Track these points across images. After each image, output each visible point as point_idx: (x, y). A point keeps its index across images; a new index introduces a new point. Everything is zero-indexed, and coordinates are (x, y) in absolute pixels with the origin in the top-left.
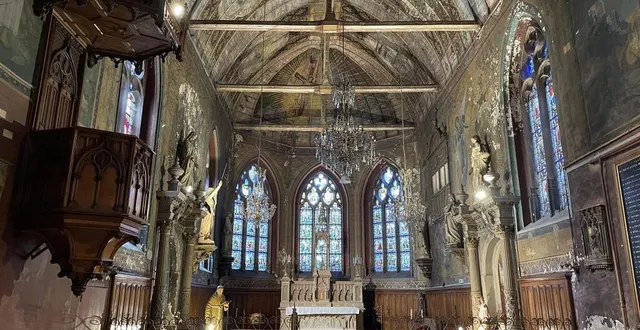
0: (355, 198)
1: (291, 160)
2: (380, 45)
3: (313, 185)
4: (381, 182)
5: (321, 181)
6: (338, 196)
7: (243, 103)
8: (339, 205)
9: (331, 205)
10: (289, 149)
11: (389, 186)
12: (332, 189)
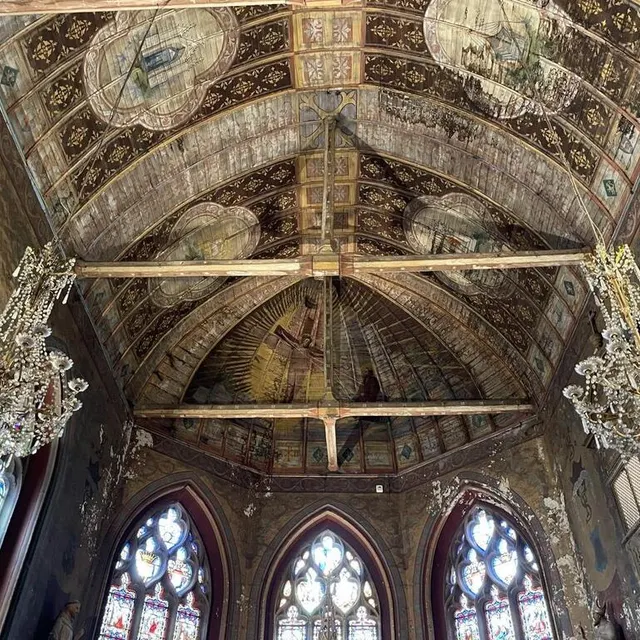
0: (409, 591)
1: (261, 504)
2: (438, 240)
3: (310, 563)
4: (468, 546)
5: (327, 552)
6: (368, 589)
7: (164, 368)
8: (371, 613)
9: (352, 613)
10: (257, 478)
11: (489, 556)
12: (354, 574)
